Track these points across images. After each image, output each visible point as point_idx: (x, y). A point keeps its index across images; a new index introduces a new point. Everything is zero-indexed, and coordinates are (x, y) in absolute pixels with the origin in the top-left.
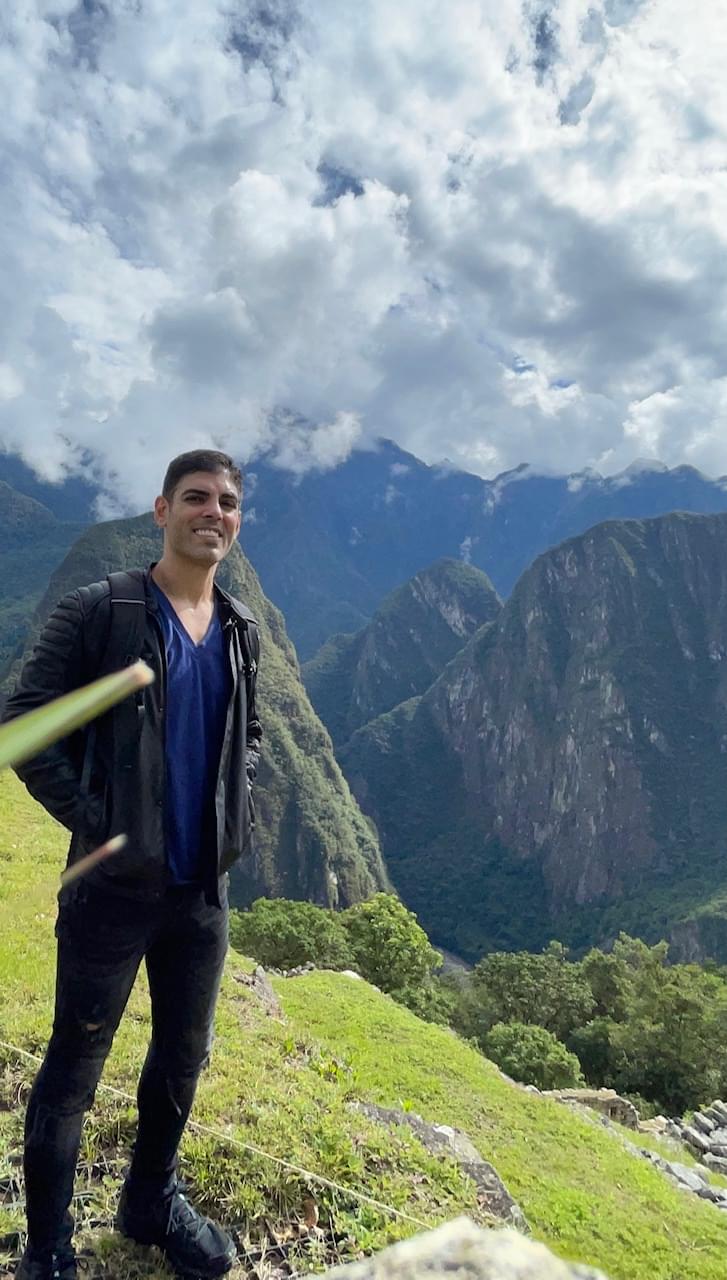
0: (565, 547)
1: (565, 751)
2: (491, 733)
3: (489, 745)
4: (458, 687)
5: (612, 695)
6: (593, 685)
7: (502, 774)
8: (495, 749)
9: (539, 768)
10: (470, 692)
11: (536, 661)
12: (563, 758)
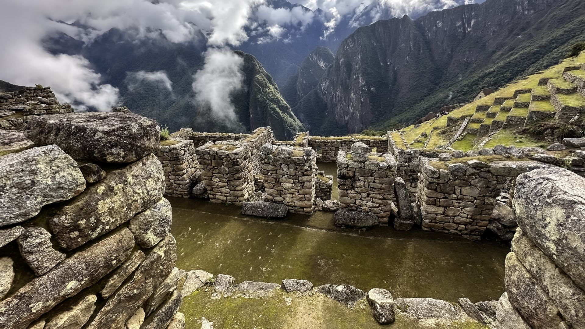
0: (349, 38)
2: (333, 95)
3: (333, 99)
4: (324, 85)
5: (362, 80)
6: (357, 78)
7: (336, 106)
8: (334, 99)
9: (345, 102)
10: (327, 85)
11: (343, 74)
12: (351, 98)
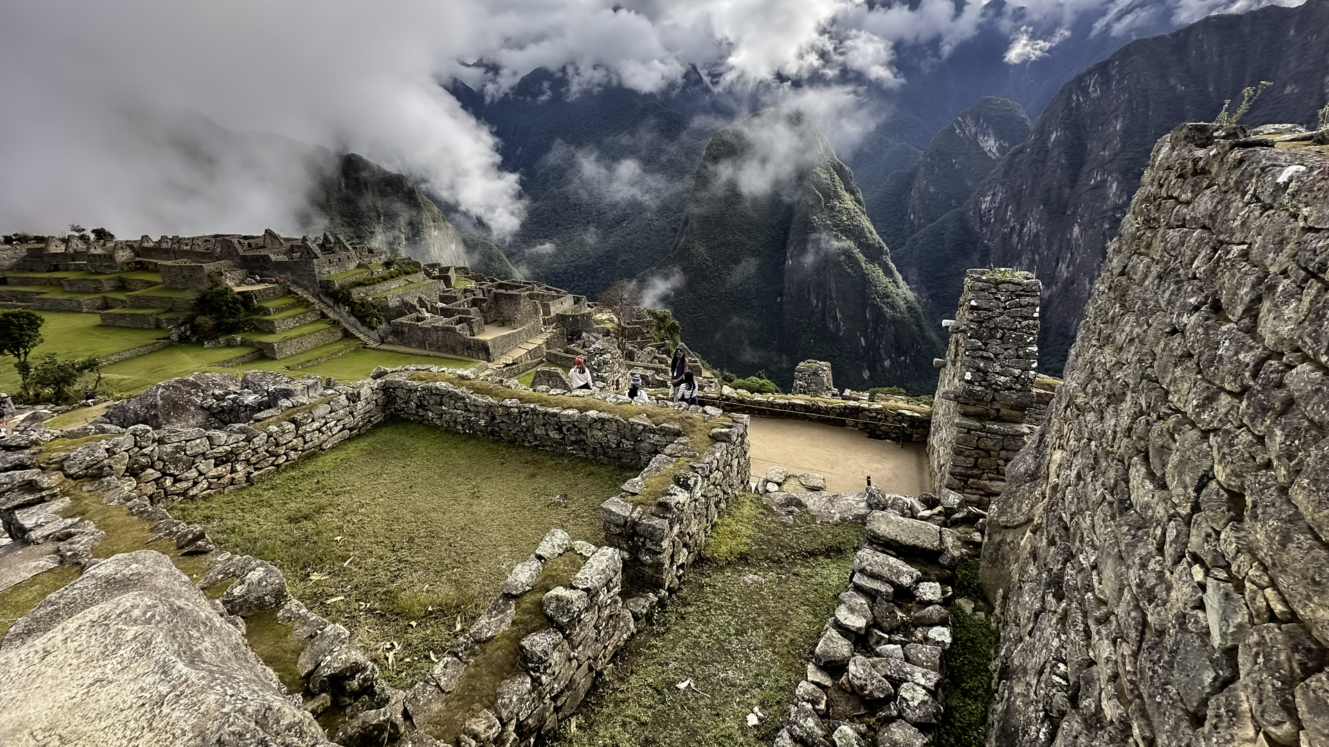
0: (1090, 72)
1: (1071, 235)
2: (1013, 228)
3: (1010, 236)
4: (988, 199)
5: (1117, 189)
6: (1102, 185)
8: (1015, 239)
9: (1050, 249)
10: (997, 201)
11: (1054, 172)
12: (1069, 240)
